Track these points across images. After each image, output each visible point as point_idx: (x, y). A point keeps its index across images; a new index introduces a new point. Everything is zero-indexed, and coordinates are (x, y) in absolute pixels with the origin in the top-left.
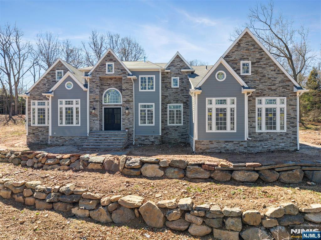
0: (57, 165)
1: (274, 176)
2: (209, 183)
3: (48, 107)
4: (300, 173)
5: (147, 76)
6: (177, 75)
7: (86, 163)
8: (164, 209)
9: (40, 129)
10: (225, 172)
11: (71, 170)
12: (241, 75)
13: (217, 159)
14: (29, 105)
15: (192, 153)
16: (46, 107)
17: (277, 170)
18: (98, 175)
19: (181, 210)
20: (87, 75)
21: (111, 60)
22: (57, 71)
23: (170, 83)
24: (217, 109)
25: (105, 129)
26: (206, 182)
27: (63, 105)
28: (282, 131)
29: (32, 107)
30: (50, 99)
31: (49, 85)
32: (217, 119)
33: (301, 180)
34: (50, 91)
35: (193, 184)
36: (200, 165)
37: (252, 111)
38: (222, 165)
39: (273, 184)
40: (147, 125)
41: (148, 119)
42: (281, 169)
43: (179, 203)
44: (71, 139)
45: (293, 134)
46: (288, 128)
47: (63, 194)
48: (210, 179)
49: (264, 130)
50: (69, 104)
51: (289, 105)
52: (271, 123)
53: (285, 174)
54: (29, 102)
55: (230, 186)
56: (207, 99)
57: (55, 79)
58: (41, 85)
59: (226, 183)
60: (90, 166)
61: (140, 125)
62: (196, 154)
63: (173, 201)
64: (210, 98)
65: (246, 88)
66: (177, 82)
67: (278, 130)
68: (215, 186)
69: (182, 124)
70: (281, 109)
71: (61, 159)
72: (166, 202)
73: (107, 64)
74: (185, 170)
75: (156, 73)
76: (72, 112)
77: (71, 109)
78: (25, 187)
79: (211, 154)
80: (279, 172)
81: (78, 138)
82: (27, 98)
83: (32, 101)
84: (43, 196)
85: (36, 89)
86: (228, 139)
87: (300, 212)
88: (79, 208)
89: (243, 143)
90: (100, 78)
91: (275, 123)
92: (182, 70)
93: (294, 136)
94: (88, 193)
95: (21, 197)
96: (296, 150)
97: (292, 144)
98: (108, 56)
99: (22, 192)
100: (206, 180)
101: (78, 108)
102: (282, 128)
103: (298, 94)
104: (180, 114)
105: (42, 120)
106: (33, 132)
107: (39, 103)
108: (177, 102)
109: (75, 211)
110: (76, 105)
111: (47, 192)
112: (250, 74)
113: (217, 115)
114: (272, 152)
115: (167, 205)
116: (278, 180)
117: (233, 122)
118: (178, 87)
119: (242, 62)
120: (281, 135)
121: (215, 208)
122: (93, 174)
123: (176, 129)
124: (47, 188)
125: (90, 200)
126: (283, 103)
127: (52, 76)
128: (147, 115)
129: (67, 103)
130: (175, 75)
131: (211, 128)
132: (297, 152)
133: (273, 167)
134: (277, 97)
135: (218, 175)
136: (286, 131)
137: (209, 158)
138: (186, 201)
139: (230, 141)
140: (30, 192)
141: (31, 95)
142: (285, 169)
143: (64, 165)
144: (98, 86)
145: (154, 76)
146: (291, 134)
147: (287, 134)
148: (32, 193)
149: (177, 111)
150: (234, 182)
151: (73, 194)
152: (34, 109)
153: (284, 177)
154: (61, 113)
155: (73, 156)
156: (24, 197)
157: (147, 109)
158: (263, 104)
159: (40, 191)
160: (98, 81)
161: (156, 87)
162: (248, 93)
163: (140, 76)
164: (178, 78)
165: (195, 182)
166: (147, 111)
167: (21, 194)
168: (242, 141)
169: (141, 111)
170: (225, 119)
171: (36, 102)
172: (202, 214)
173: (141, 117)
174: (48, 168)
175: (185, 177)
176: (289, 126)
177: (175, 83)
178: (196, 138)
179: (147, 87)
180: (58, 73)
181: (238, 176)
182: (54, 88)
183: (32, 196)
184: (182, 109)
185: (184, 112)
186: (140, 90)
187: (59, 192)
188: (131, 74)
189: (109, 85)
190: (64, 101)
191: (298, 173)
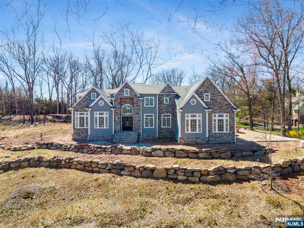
0: (103, 152)
1: (217, 155)
2: (187, 159)
3: (87, 116)
4: (230, 153)
5: (149, 98)
6: (167, 96)
7: (121, 150)
8: (167, 170)
9: (81, 130)
10: (194, 154)
11: (113, 154)
12: (205, 101)
13: (191, 147)
14: (74, 115)
15: (178, 144)
16: (85, 116)
17: (219, 152)
18: (130, 156)
19: (174, 170)
20: (113, 97)
21: (127, 88)
22: (92, 93)
23: (163, 101)
24: (191, 120)
25: (123, 130)
26: (186, 158)
27: (97, 115)
28: (227, 132)
29: (76, 116)
30: (89, 111)
31: (87, 102)
32: (191, 125)
33: (230, 157)
34: (90, 106)
35: (179, 160)
36: (182, 150)
37: (210, 121)
38: (193, 150)
39: (217, 158)
40: (149, 127)
41: (150, 124)
42: (220, 152)
43: (173, 167)
44: (102, 136)
45: (233, 134)
46: (230, 130)
47: (115, 165)
48: (187, 157)
49: (217, 131)
50: (101, 115)
51: (230, 118)
52: (221, 128)
53: (223, 154)
54: (74, 113)
55: (197, 160)
56: (186, 114)
57: (91, 98)
58: (81, 102)
59: (195, 158)
60: (123, 152)
61: (145, 127)
62: (180, 145)
63: (171, 166)
64: (187, 114)
65: (207, 109)
66: (167, 101)
67: (225, 131)
68: (190, 160)
69: (171, 127)
70: (226, 120)
71: (105, 148)
72: (168, 167)
73: (125, 90)
74: (175, 153)
75: (155, 95)
76: (103, 120)
77: (103, 118)
78: (92, 163)
79: (188, 145)
80: (220, 153)
81: (107, 136)
82: (73, 110)
83: (76, 112)
84: (104, 167)
85: (79, 105)
86: (197, 136)
87: (225, 169)
88: (125, 171)
89: (205, 139)
90: (120, 98)
91: (223, 128)
92: (171, 93)
93: (233, 135)
94: (129, 164)
95: (91, 168)
96: (234, 142)
97: (232, 139)
98: (125, 85)
99: (91, 165)
100: (185, 157)
101: (107, 117)
102: (227, 130)
103: (235, 112)
104: (170, 120)
105: (82, 125)
106: (77, 132)
107: (80, 113)
108: (167, 113)
109: (122, 172)
110: (106, 115)
111: (106, 165)
112: (209, 100)
113: (191, 123)
114: (221, 143)
115: (168, 168)
116: (219, 157)
117: (200, 128)
118: (168, 103)
119: (205, 94)
120: (226, 134)
121: (189, 168)
122: (127, 156)
123: (167, 130)
124: (106, 163)
125: (131, 167)
126: (227, 116)
127: (89, 97)
128: (149, 121)
129: (100, 114)
130: (166, 96)
131: (188, 131)
132: (234, 143)
133: (217, 150)
134: (224, 113)
135: (191, 155)
136: (229, 132)
137: (187, 147)
138: (176, 166)
139: (199, 138)
140: (96, 165)
141: (75, 108)
142: (222, 152)
143: (108, 151)
144: (119, 103)
145: (153, 98)
146: (231, 134)
147: (229, 134)
148: (97, 165)
149: (168, 118)
150: (199, 158)
151: (120, 164)
152: (77, 117)
153: (222, 155)
154: (96, 120)
155: (113, 146)
156: (92, 168)
157: (149, 117)
158: (216, 117)
159: (102, 164)
160: (119, 100)
161: (155, 104)
162: (208, 112)
163: (145, 97)
164: (168, 98)
165: (180, 158)
166: (149, 119)
167: (90, 166)
168: (205, 138)
169: (146, 118)
170: (196, 125)
171: (79, 113)
172: (184, 171)
173: (146, 122)
174: (98, 153)
175: (175, 156)
176: (230, 129)
177: (166, 101)
178: (180, 136)
179: (149, 104)
180: (93, 94)
181: (201, 155)
182: (91, 105)
183: (97, 167)
184: (171, 117)
185: (172, 119)
186: (145, 106)
187: (112, 164)
188: (140, 96)
189: (126, 103)
190: (98, 113)
191: (229, 153)
